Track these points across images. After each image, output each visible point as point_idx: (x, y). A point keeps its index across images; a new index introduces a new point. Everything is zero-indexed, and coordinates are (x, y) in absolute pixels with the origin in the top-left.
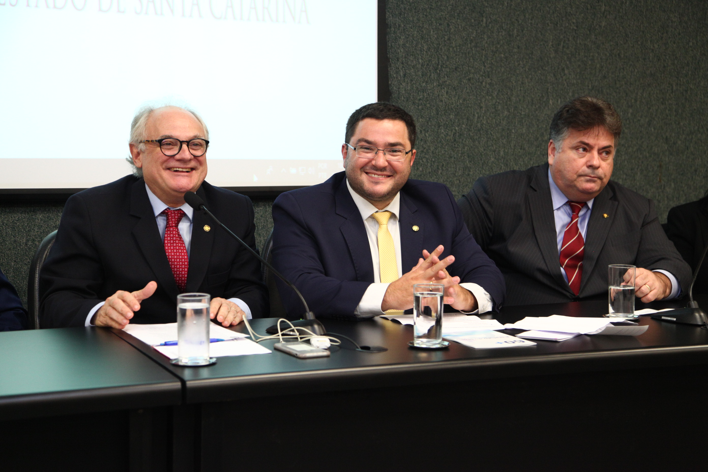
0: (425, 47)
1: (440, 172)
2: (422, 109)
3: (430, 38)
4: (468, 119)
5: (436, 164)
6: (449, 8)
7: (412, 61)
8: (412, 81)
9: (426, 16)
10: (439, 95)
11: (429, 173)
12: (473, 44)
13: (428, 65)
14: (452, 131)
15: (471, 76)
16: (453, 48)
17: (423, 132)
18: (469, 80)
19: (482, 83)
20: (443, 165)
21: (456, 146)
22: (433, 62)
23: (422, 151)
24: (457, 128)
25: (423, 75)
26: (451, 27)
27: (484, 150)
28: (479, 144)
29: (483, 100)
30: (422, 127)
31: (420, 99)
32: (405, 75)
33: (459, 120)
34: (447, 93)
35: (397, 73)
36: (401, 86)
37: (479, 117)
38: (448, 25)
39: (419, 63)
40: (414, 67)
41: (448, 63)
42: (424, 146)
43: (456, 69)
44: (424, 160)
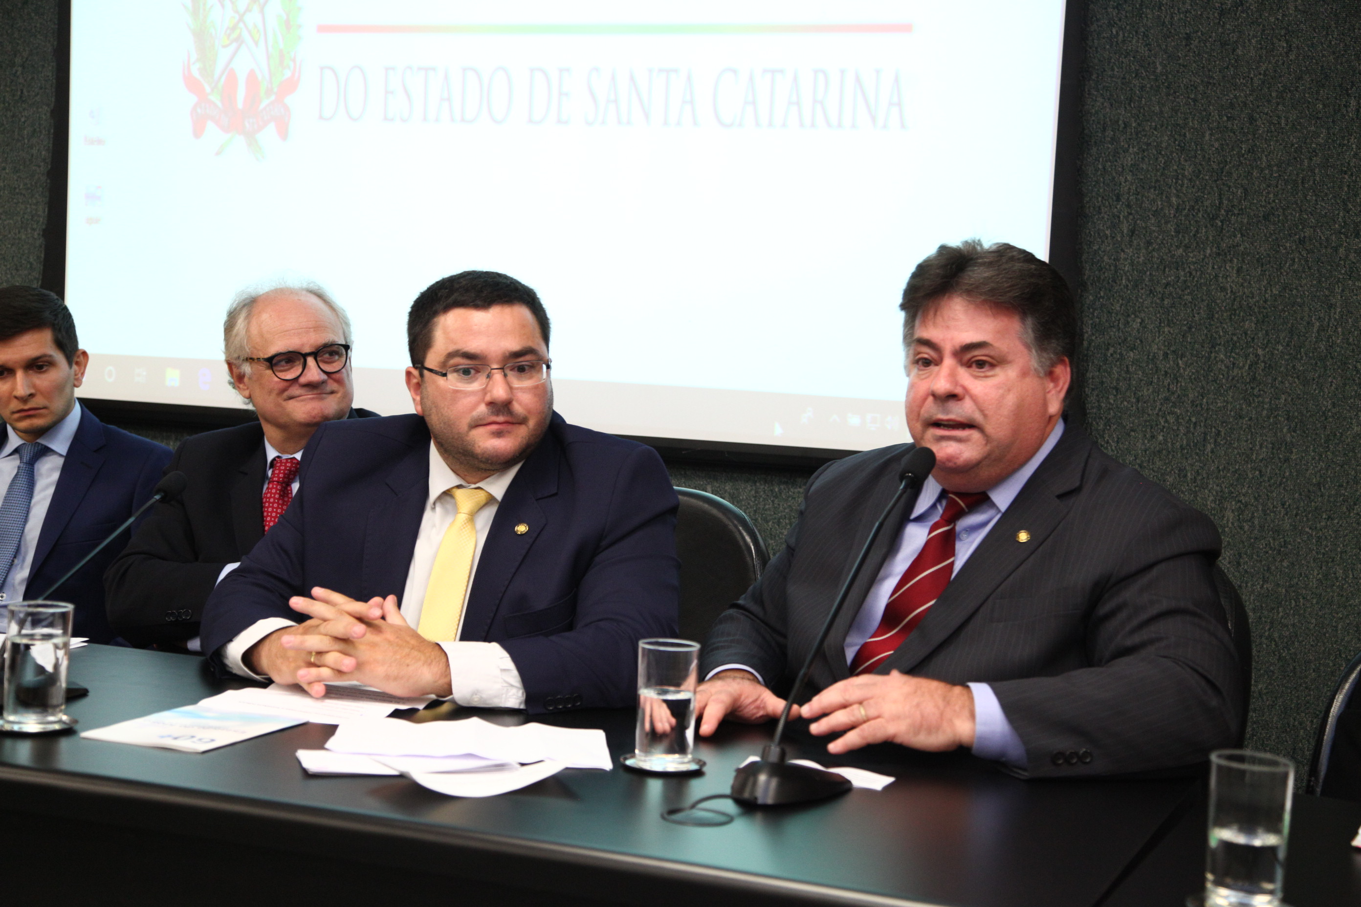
0: (1189, 170)
1: (1209, 447)
2: (1173, 305)
3: (1202, 149)
4: (1291, 332)
5: (1200, 430)
6: (1257, 82)
7: (1154, 200)
8: (1149, 243)
9: (1195, 100)
10: (1216, 276)
11: (1182, 448)
12: (1317, 160)
13: (1193, 208)
14: (1246, 356)
15: (1308, 232)
16: (1262, 170)
17: (1170, 356)
18: (1302, 241)
19: (1336, 249)
20: (1218, 433)
21: (1256, 391)
22: (1207, 203)
23: (1167, 399)
24: (1260, 352)
25: (1177, 232)
26: (1259, 123)
27: (1334, 405)
28: (1321, 389)
29: (1338, 290)
30: (1170, 345)
31: (1167, 284)
32: (1132, 232)
33: (1267, 334)
34: (1239, 271)
35: (1113, 226)
36: (1122, 255)
37: (1322, 329)
38: (1252, 119)
39: (1170, 205)
40: (1156, 213)
41: (1245, 204)
42: (1173, 387)
43: (1266, 217)
44: (1172, 419)
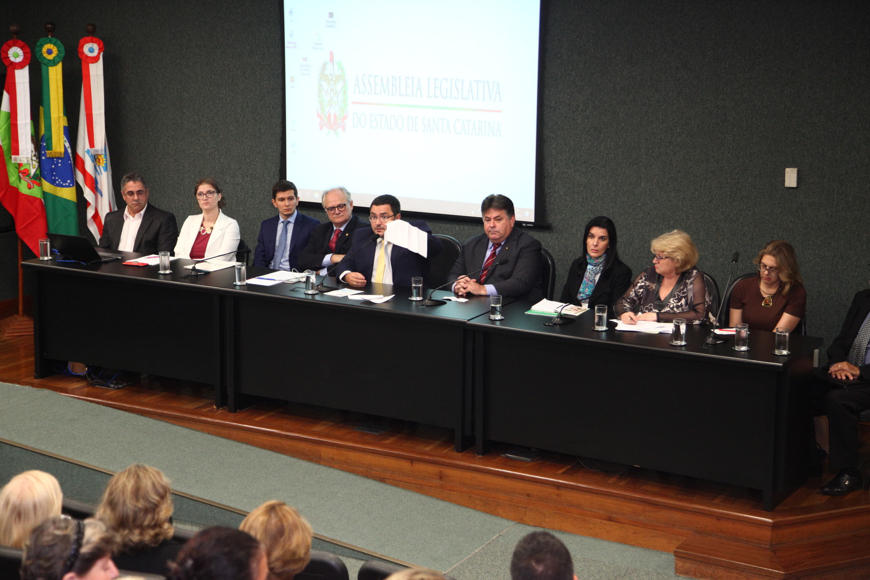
0: (567, 150)
1: (574, 218)
2: (565, 183)
3: (570, 145)
4: (591, 190)
5: (572, 214)
6: (581, 129)
7: (560, 157)
8: (559, 167)
9: (568, 133)
10: (574, 176)
11: (568, 218)
12: (595, 149)
13: (568, 159)
14: (581, 196)
15: (594, 166)
16: (583, 151)
17: (565, 196)
18: (592, 168)
19: (600, 171)
20: (576, 215)
21: (584, 205)
22: (572, 158)
23: (564, 206)
24: (584, 195)
25: (565, 165)
26: (582, 139)
27: (600, 208)
28: (598, 205)
29: (600, 181)
30: (565, 193)
31: (564, 178)
32: (555, 164)
33: (586, 191)
34: (579, 175)
35: (551, 163)
36: (553, 170)
37: (597, 190)
38: (581, 138)
39: (564, 158)
40: (561, 160)
41: (580, 159)
42: (566, 203)
43: (585, 162)
44: (565, 211)
